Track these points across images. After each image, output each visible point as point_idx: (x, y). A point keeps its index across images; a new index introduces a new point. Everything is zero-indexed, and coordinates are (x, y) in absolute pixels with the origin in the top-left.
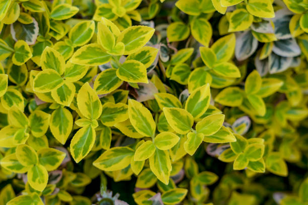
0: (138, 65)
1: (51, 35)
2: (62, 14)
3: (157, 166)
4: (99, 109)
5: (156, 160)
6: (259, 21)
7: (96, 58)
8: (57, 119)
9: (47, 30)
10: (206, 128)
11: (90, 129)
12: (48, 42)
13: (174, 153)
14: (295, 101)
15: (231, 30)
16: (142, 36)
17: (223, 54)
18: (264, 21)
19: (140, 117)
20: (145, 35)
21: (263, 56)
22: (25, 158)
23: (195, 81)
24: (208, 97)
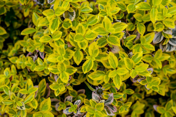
0: (117, 38)
1: (80, 18)
2: (85, 10)
3: (116, 81)
4: (97, 53)
5: (116, 79)
6: (166, 29)
7: (101, 32)
8: (76, 54)
9: (78, 16)
10: (139, 69)
11: (91, 61)
12: (77, 21)
13: (123, 77)
14: (172, 66)
15: (155, 30)
16: (122, 27)
17: (148, 40)
18: (168, 29)
19: (112, 60)
20: (123, 27)
21: (164, 44)
22: (60, 68)
23: (135, 49)
24: (141, 57)
